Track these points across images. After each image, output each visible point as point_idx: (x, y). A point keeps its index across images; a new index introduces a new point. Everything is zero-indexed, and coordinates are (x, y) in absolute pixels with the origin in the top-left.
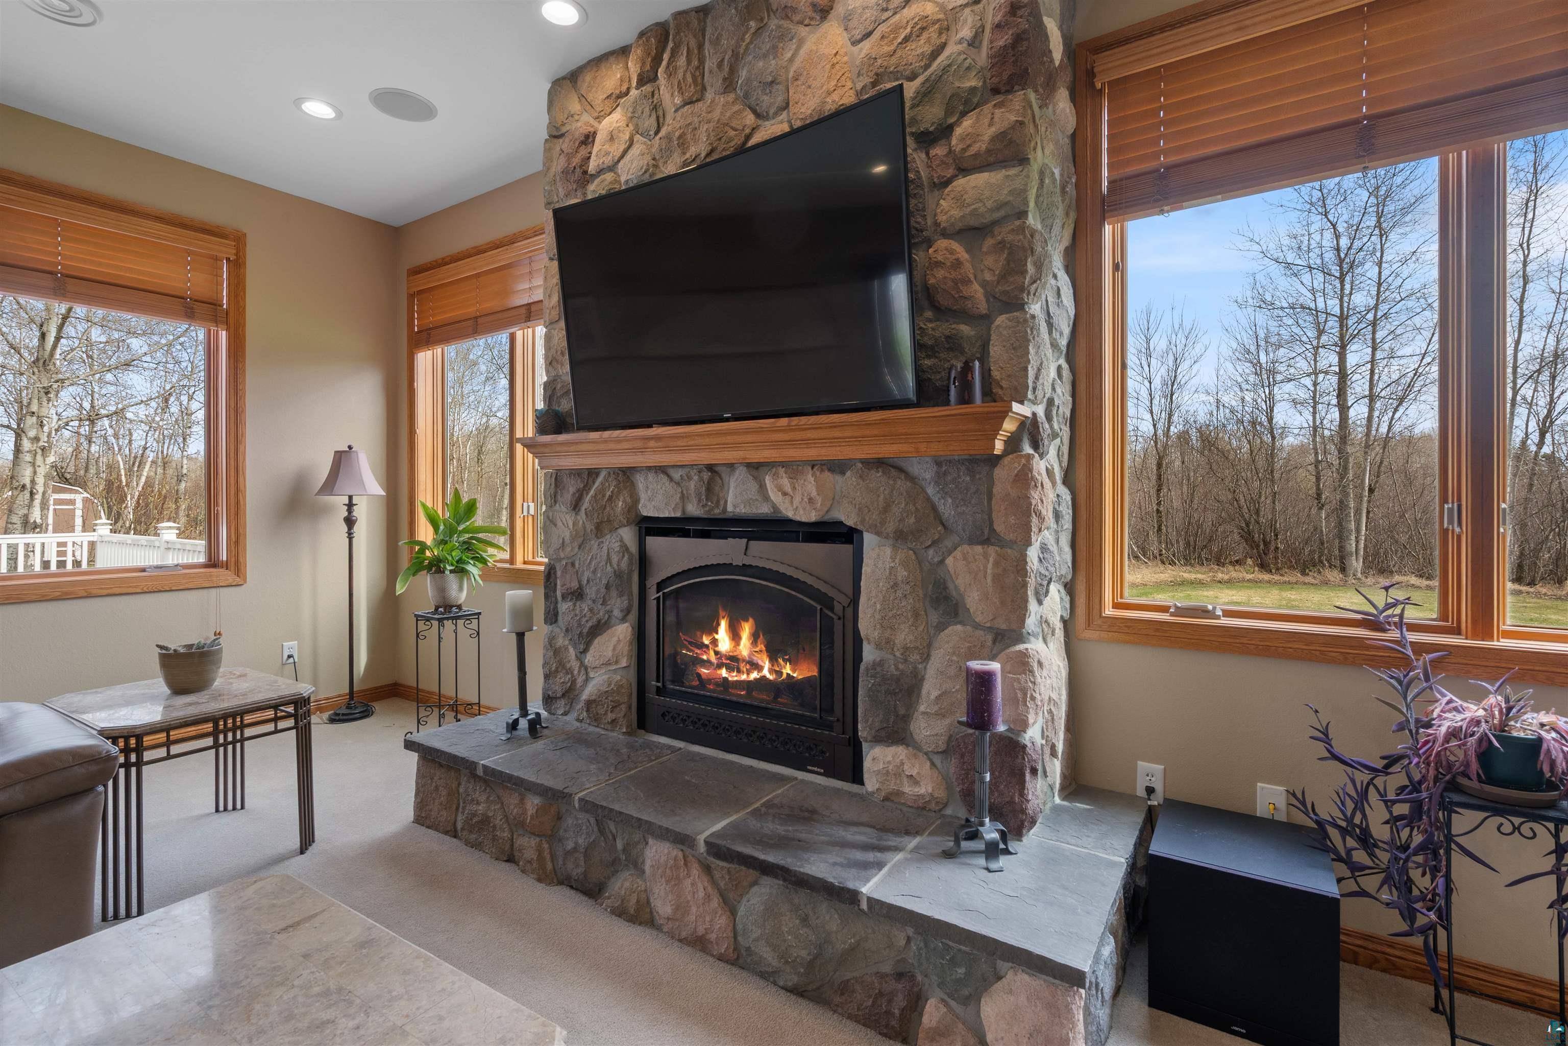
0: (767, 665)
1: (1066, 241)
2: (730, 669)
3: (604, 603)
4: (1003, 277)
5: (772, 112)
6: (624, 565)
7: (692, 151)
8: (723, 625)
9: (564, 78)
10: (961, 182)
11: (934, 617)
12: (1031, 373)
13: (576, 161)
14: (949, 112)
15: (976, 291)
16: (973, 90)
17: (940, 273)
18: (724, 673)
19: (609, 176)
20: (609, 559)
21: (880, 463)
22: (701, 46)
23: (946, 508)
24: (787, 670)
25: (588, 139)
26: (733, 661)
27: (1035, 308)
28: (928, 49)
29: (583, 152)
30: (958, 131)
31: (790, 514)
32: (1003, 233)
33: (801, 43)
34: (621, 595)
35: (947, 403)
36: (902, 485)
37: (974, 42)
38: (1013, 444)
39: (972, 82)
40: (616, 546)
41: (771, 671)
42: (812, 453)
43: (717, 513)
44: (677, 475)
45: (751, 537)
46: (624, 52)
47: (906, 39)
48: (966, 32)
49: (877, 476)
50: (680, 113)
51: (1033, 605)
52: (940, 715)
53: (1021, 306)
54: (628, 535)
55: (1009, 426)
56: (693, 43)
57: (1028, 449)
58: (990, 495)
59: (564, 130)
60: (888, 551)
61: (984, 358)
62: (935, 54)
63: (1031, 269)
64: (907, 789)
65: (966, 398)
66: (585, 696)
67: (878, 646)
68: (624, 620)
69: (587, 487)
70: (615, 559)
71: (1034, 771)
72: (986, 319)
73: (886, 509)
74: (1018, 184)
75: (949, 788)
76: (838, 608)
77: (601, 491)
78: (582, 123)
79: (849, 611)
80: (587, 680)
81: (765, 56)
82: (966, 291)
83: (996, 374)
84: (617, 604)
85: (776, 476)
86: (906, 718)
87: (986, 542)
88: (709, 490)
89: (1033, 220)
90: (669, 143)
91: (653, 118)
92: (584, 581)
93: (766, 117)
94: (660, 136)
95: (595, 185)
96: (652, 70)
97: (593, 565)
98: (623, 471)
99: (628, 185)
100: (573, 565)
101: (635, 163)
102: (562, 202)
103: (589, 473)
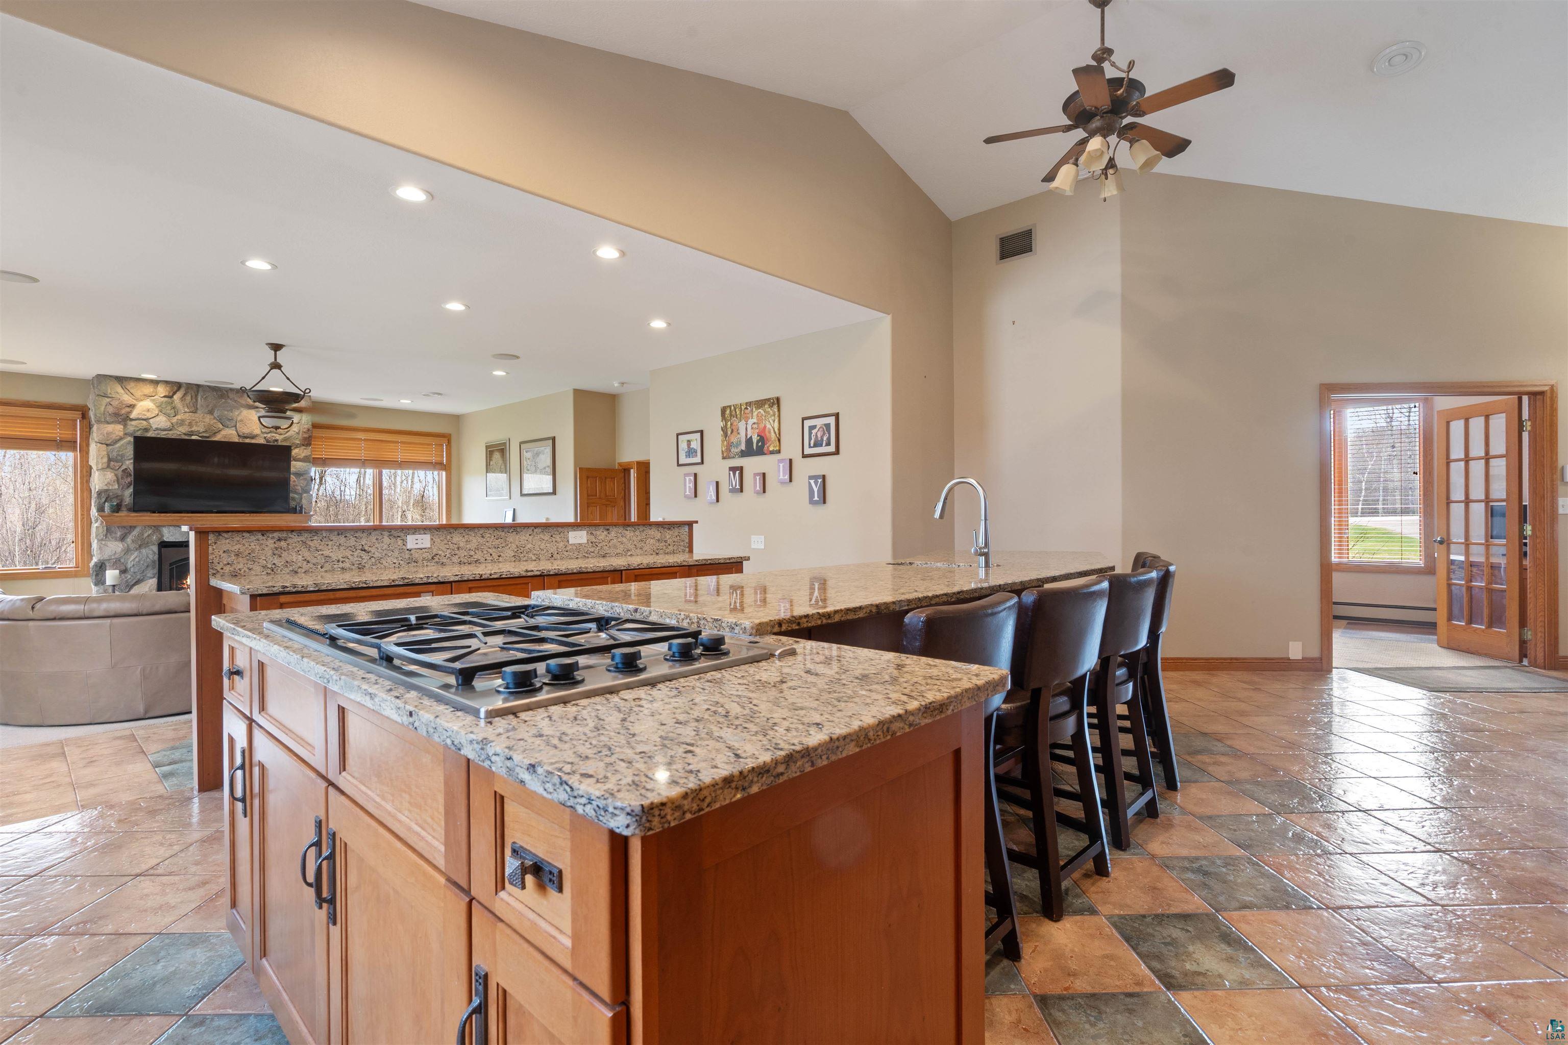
3: (142, 572)
4: (306, 485)
5: (230, 426)
7: (195, 428)
9: (111, 376)
10: (294, 463)
13: (123, 412)
15: (299, 488)
16: (298, 444)
19: (146, 423)
20: (147, 557)
22: (196, 396)
25: (132, 406)
29: (128, 409)
30: (294, 452)
32: (305, 476)
33: (240, 411)
34: (153, 568)
35: (296, 513)
37: (298, 433)
39: (298, 442)
40: (151, 552)
48: (296, 429)
50: (188, 414)
53: (309, 493)
54: (155, 548)
56: (193, 394)
59: (110, 396)
61: (300, 503)
63: (312, 485)
68: (154, 577)
69: (130, 533)
70: (151, 557)
72: (301, 494)
74: (309, 467)
77: (141, 533)
78: (127, 399)
81: (228, 411)
82: (297, 488)
83: (304, 507)
84: (149, 573)
89: (312, 475)
90: (182, 423)
91: (172, 411)
92: (129, 566)
93: (227, 427)
94: (176, 417)
95: (133, 423)
96: (171, 394)
97: (137, 559)
98: (154, 526)
99: (157, 429)
100: (119, 560)
101: (162, 423)
102: (108, 423)
103: (130, 527)
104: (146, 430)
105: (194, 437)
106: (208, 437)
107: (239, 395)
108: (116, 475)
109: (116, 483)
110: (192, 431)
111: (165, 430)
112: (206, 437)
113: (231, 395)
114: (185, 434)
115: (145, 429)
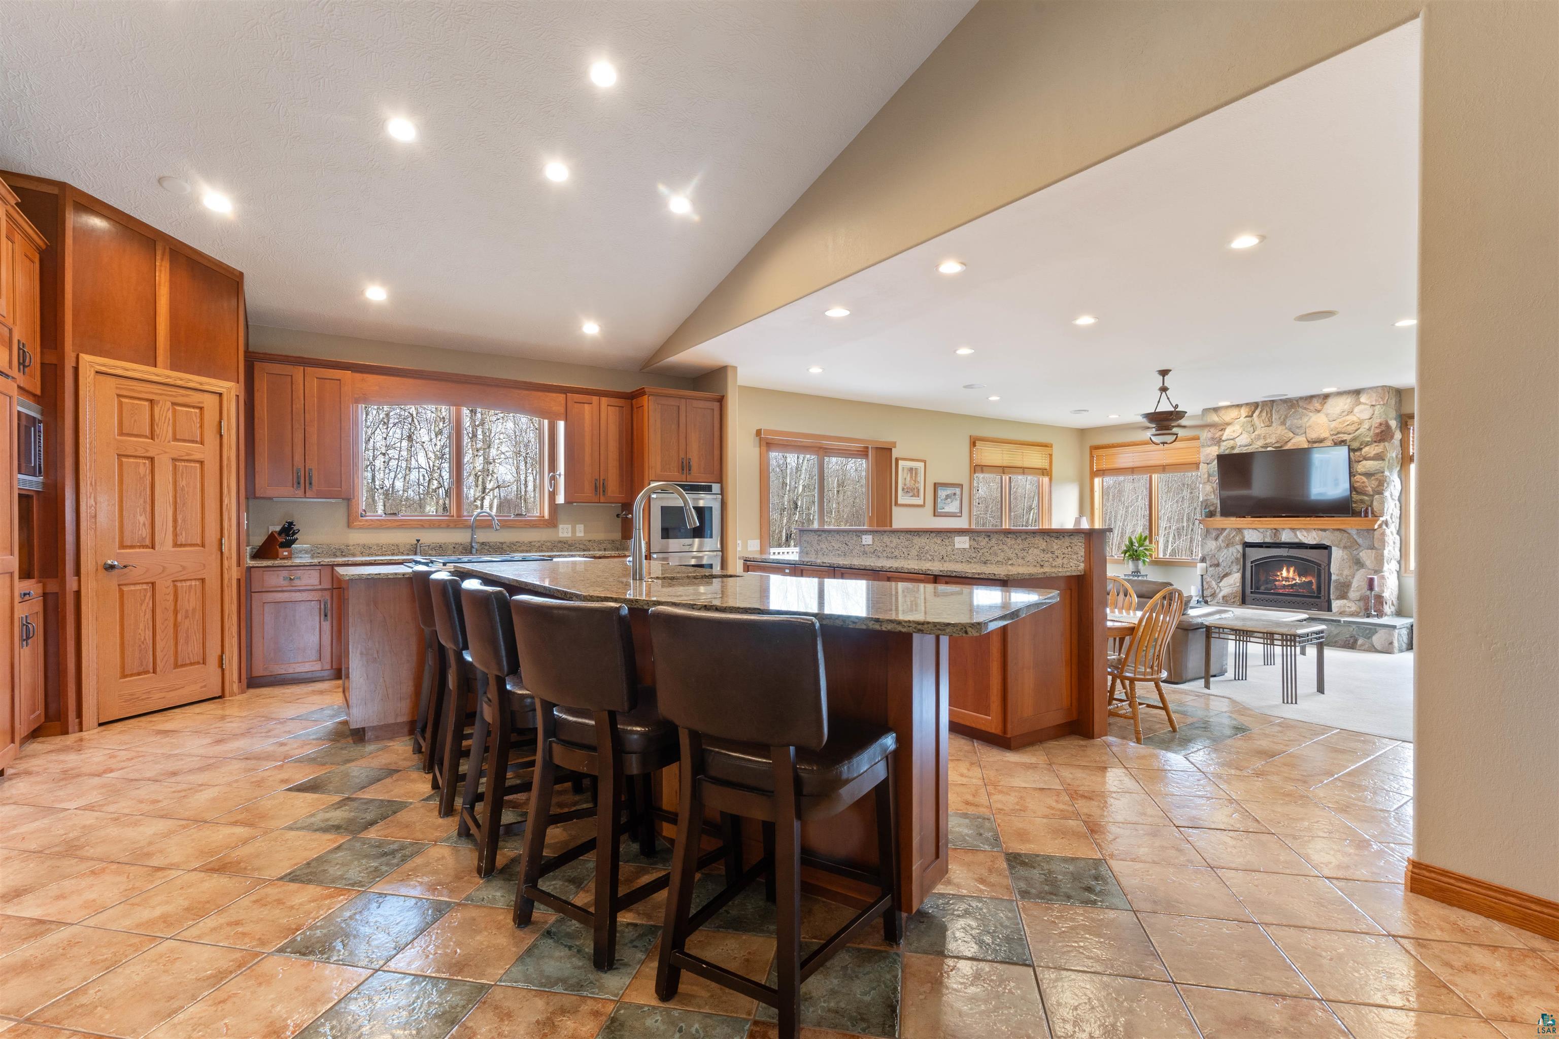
0: (1298, 580)
1: (1398, 469)
2: (1286, 581)
3: (1230, 567)
4: (1378, 486)
6: (1239, 556)
7: (1269, 441)
8: (1285, 569)
10: (1364, 462)
11: (1356, 568)
12: (1385, 509)
13: (1217, 435)
14: (1361, 445)
15: (1369, 489)
16: (1368, 441)
17: (1358, 484)
18: (1284, 583)
19: (1232, 442)
20: (1231, 554)
21: (1338, 530)
22: (1271, 411)
23: (1360, 541)
24: (1305, 581)
25: (1223, 430)
26: (1288, 579)
27: (1387, 494)
28: (1355, 429)
29: (1220, 433)
30: (1364, 450)
31: (1306, 542)
32: (1377, 476)
33: (1311, 417)
34: (1237, 565)
35: (1361, 516)
36: (1346, 535)
37: (1369, 429)
38: (1380, 526)
39: (1369, 439)
40: (1235, 551)
41: (1300, 581)
42: (1317, 527)
43: (1278, 541)
44: (1261, 530)
45: (1290, 548)
46: (1239, 406)
47: (1347, 425)
48: (1366, 426)
49: (1337, 533)
50: (1263, 428)
51: (1386, 564)
52: (1358, 591)
53: (1382, 494)
54: (1240, 548)
55: (1379, 522)
56: (1268, 410)
57: (1384, 527)
58: (1373, 537)
59: (1211, 424)
60: (1341, 551)
61: (1371, 506)
62: (1357, 430)
63: (1385, 485)
64: (1347, 609)
65: (1366, 516)
66: (1221, 595)
67: (1338, 575)
68: (1236, 573)
69: (1221, 533)
70: (1235, 554)
71: (1386, 603)
72: (1373, 496)
73: (1340, 541)
74: (1382, 465)
75: (1360, 609)
76: (1323, 567)
77: (1229, 535)
78: (1220, 423)
79: (1327, 568)
80: (1221, 590)
81: (1298, 419)
82: (1367, 489)
83: (1375, 509)
84: (1235, 568)
85: (1301, 532)
86: (1347, 593)
87: (1372, 549)
88: (1275, 535)
89: (1387, 473)
90: (1259, 437)
91: (1252, 428)
92: (1221, 561)
93: (1298, 435)
95: (1225, 443)
96: (1250, 414)
97: (1225, 556)
99: (1240, 446)
101: (1244, 440)
102: (1209, 446)
103: (1222, 529)
104: (1233, 448)
105: (1269, 449)
106: (1281, 447)
107: (1307, 402)
108: (1213, 487)
109: (1212, 493)
110: (1266, 444)
111: (1246, 446)
112: (1278, 447)
113: (1301, 403)
114: (1262, 447)
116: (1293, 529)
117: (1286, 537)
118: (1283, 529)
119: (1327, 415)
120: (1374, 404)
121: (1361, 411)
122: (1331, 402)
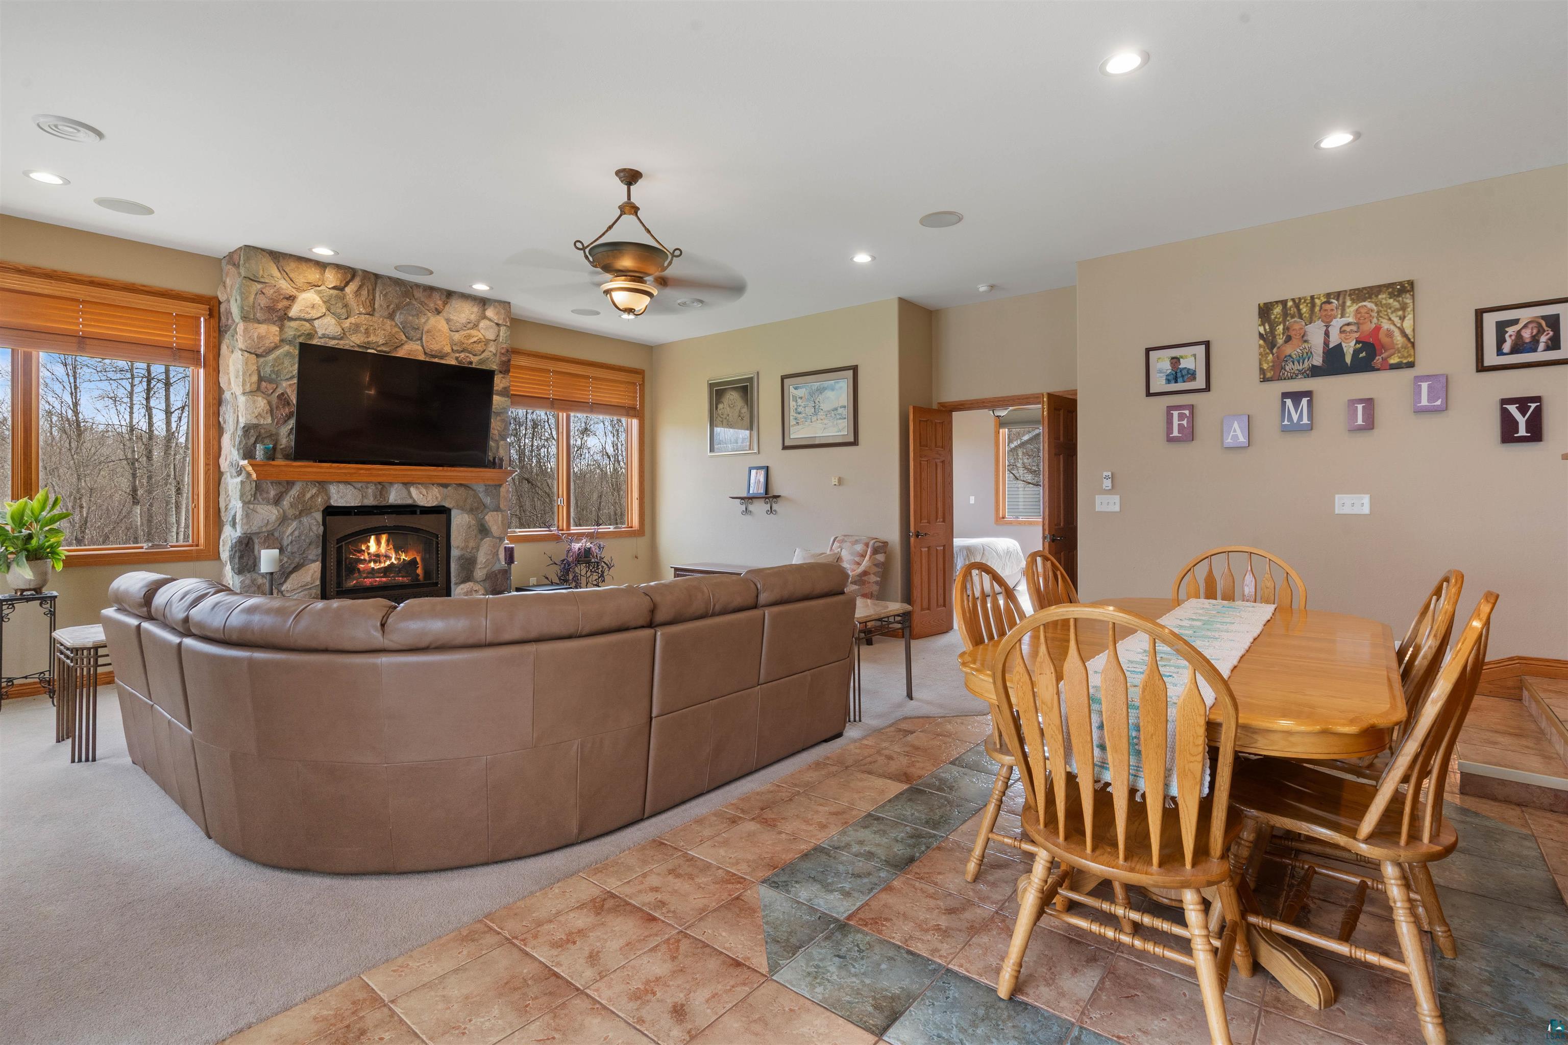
0: (393, 556)
2: (375, 562)
3: (302, 553)
4: (504, 430)
5: (414, 339)
7: (372, 338)
9: (263, 250)
11: (480, 536)
13: (280, 305)
15: (496, 432)
16: (495, 370)
18: (372, 565)
19: (309, 327)
20: (309, 529)
21: (462, 485)
22: (374, 290)
23: (487, 500)
24: (403, 557)
25: (292, 299)
26: (377, 558)
28: (481, 350)
29: (286, 303)
31: (422, 504)
32: (503, 417)
33: (428, 317)
36: (472, 493)
37: (495, 354)
40: (313, 522)
41: (396, 559)
42: (437, 480)
43: (384, 503)
44: (361, 486)
46: (320, 264)
47: (474, 342)
48: (492, 349)
49: (462, 490)
50: (363, 316)
52: (485, 567)
53: (506, 439)
54: (319, 517)
56: (370, 287)
58: (499, 495)
59: (263, 280)
60: (464, 515)
62: (483, 352)
68: (317, 560)
69: (287, 491)
70: (314, 528)
73: (465, 501)
74: (507, 403)
77: (301, 493)
78: (284, 285)
79: (446, 539)
81: (413, 316)
84: (311, 553)
85: (417, 488)
86: (473, 572)
87: (498, 510)
88: (381, 492)
90: (356, 328)
91: (344, 310)
92: (285, 538)
93: (411, 340)
94: (348, 321)
95: (293, 324)
96: (343, 285)
97: (296, 533)
98: (319, 483)
99: (324, 336)
100: (273, 535)
101: (331, 328)
102: (259, 322)
103: (288, 482)
104: (312, 335)
105: (369, 351)
106: (388, 353)
107: (425, 293)
108: (269, 403)
109: (269, 415)
110: (368, 343)
111: (334, 338)
112: (385, 352)
113: (417, 293)
114: (359, 346)
115: (308, 334)
116: (407, 485)
117: (395, 496)
118: (391, 484)
119: (448, 321)
120: (500, 322)
121: (487, 328)
122: (456, 304)
